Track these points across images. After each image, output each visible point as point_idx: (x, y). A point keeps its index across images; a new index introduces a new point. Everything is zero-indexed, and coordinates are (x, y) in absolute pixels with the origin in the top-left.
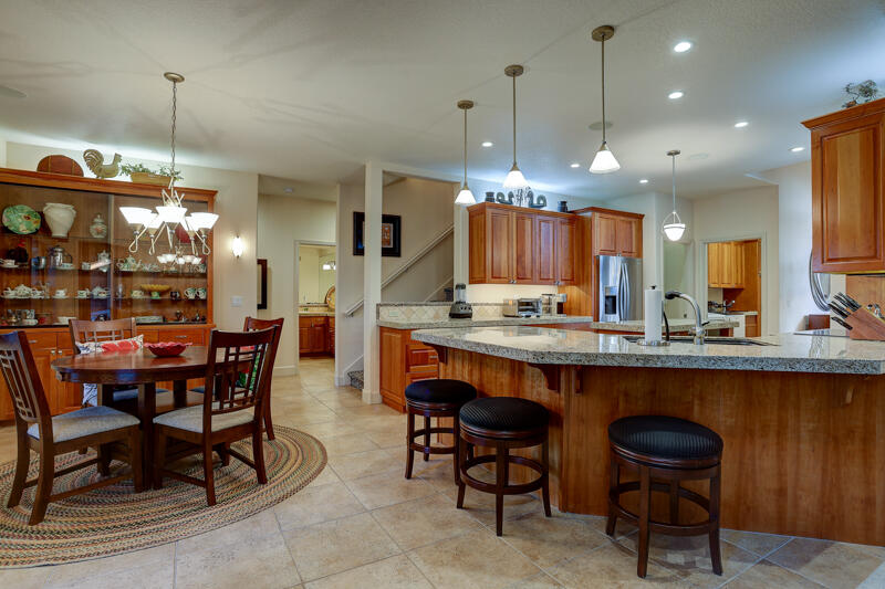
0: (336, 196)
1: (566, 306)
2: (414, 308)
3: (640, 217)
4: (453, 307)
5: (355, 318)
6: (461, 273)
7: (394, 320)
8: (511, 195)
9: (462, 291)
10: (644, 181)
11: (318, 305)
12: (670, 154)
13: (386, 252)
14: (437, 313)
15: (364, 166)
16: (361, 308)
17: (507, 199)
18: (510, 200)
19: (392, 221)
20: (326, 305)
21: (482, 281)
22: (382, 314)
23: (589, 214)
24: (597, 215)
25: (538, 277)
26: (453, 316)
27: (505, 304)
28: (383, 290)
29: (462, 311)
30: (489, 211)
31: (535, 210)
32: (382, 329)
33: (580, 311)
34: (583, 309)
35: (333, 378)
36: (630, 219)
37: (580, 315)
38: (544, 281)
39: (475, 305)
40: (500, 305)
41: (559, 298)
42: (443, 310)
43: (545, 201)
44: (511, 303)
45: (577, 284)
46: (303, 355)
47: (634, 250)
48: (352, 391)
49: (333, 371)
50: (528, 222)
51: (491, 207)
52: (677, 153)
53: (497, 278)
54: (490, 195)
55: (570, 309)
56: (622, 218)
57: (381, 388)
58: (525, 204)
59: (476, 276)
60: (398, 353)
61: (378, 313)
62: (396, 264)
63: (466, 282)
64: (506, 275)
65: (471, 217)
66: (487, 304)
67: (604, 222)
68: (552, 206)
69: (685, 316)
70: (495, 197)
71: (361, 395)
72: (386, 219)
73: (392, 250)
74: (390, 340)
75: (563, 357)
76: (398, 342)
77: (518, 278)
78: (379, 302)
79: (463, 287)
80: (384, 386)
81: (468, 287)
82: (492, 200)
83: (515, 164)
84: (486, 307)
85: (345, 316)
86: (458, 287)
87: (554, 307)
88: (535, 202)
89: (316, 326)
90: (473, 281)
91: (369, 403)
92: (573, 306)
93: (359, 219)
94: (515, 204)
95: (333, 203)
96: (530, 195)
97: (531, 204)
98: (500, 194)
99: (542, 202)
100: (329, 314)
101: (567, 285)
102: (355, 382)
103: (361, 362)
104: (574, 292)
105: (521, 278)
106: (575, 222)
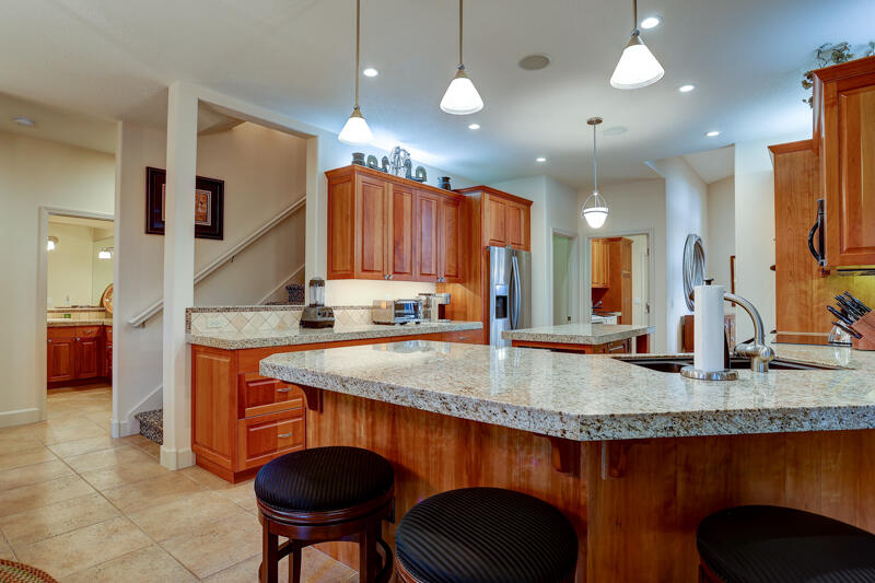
0: (116, 142)
1: (448, 309)
2: (249, 315)
3: (529, 203)
4: (306, 311)
5: (148, 328)
6: (316, 265)
7: (214, 334)
8: (385, 161)
9: (319, 288)
10: (541, 160)
11: (89, 309)
12: (590, 122)
13: (202, 232)
14: (282, 322)
15: (167, 90)
16: (158, 314)
17: (380, 166)
18: (384, 167)
19: (211, 188)
20: (102, 308)
21: (349, 275)
22: (194, 324)
23: (476, 195)
24: (487, 196)
25: (418, 272)
26: (307, 324)
27: (376, 307)
28: (197, 285)
29: (319, 319)
30: (359, 179)
31: (415, 184)
32: (195, 349)
33: (465, 314)
34: (470, 312)
35: (110, 423)
36: (519, 206)
37: (465, 319)
38: (425, 276)
39: (336, 308)
40: (368, 308)
41: (440, 299)
42: (292, 316)
43: (424, 174)
44: (384, 305)
45: (462, 282)
46: (53, 386)
47: (523, 243)
48: (142, 445)
49: (110, 409)
50: (407, 199)
51: (361, 172)
52: (599, 121)
53: (368, 272)
54: (358, 157)
55: (453, 312)
56: (512, 203)
57: (194, 442)
58: (402, 174)
59: (338, 267)
60: (225, 388)
61: (188, 323)
62: (216, 250)
63: (324, 277)
64: (380, 269)
65: (331, 187)
66: (352, 307)
67: (493, 205)
68: (433, 181)
69: (569, 319)
70: (366, 160)
71: (157, 453)
72: (202, 183)
73: (210, 229)
74: (211, 367)
75: (639, 425)
76: (225, 370)
77: (395, 273)
78: (191, 305)
79: (321, 283)
80: (198, 439)
81: (327, 282)
82: (361, 163)
83: (461, 68)
84: (350, 312)
85: (131, 326)
86: (313, 283)
87: (435, 311)
88: (414, 174)
89: (83, 340)
90: (334, 274)
91: (173, 467)
92: (456, 309)
93: (156, 179)
94: (390, 173)
95: (112, 156)
96: (408, 165)
97: (409, 176)
98: (372, 158)
99: (421, 175)
100: (106, 321)
101: (450, 282)
102: (148, 430)
103: (159, 396)
104: (458, 290)
105: (399, 274)
106: (461, 204)
